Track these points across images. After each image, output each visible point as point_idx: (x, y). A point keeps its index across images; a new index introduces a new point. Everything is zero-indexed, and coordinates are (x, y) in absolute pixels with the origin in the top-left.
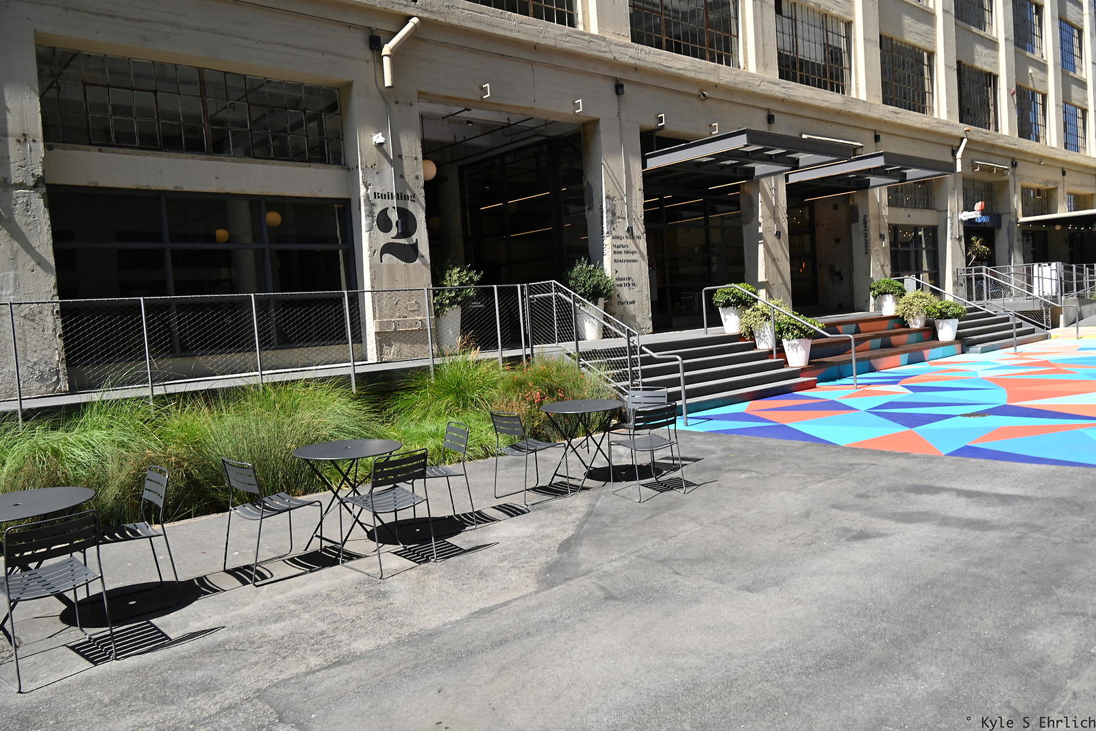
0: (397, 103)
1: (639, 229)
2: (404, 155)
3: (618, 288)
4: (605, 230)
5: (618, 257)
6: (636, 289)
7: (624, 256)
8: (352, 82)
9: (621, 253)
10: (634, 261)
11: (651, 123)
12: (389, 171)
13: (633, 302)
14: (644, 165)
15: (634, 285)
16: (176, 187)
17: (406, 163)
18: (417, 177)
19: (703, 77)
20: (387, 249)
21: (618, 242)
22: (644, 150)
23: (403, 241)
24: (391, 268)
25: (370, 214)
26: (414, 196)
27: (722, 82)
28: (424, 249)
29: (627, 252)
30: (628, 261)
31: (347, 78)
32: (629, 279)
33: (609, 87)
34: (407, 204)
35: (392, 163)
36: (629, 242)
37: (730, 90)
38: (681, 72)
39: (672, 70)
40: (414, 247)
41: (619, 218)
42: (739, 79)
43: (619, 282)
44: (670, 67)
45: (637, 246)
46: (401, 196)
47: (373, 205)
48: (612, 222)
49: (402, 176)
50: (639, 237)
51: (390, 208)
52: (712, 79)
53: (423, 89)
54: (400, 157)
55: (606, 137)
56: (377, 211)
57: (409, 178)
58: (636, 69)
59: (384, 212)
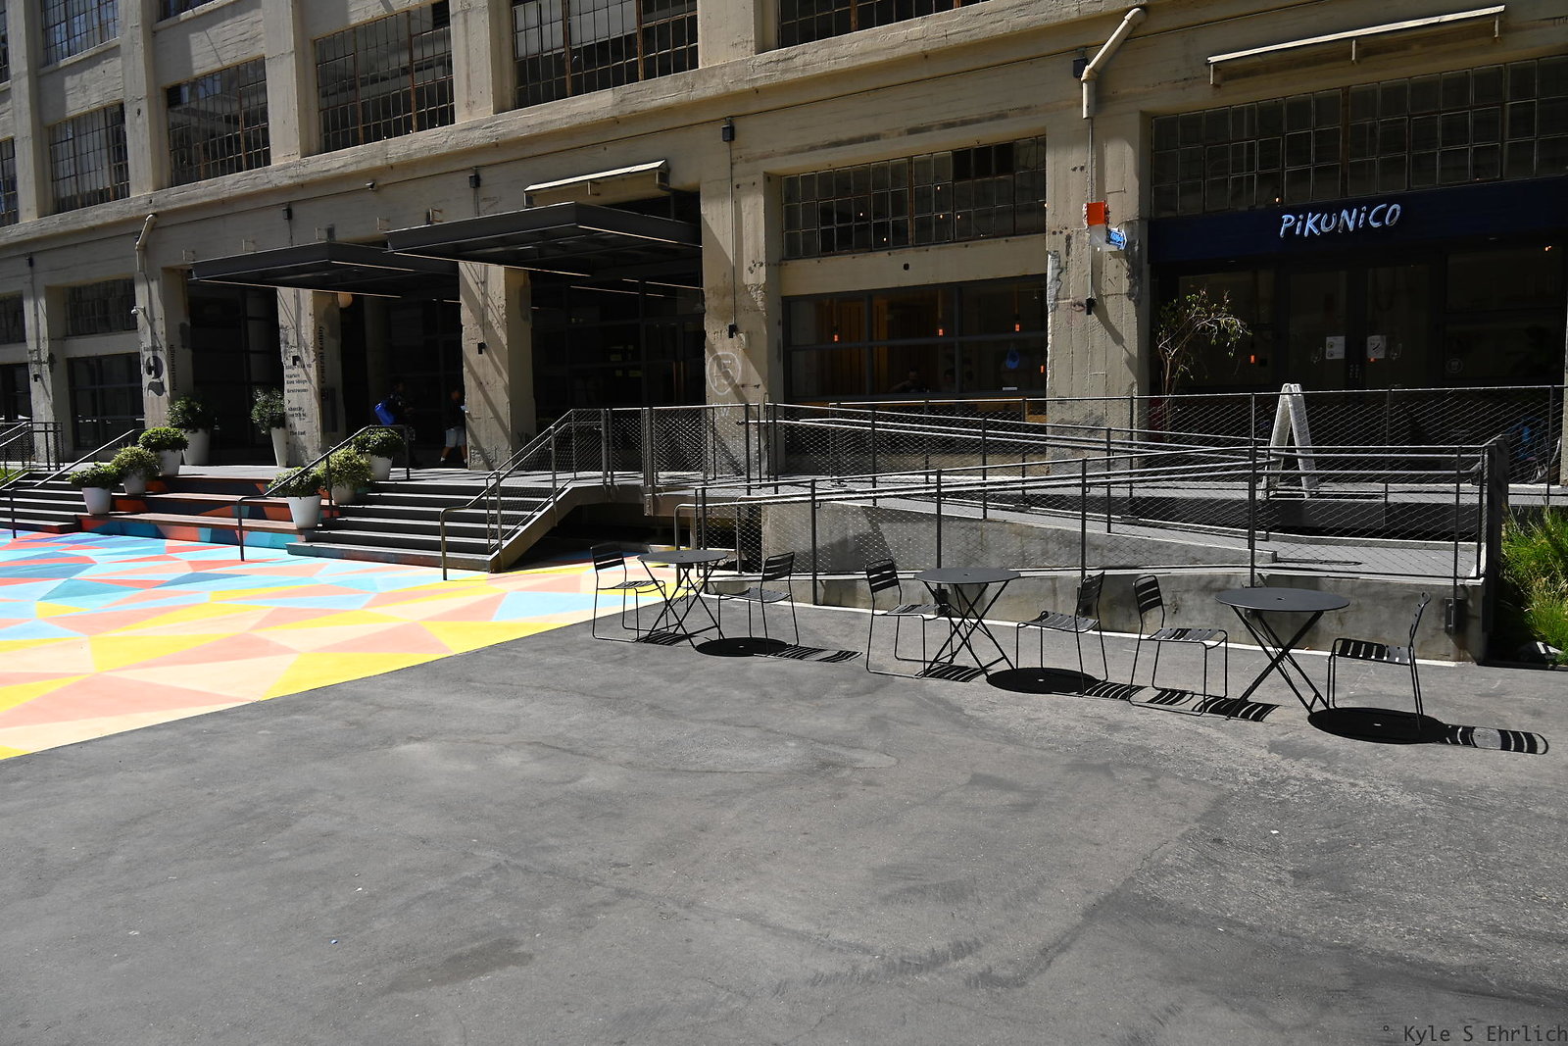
1: (310, 357)
3: (291, 418)
5: (291, 386)
6: (307, 420)
7: (295, 386)
8: (134, 272)
9: (293, 383)
10: (305, 390)
12: (149, 331)
13: (304, 433)
15: (304, 415)
18: (162, 333)
20: (151, 386)
21: (292, 372)
23: (157, 381)
24: (152, 399)
25: (143, 363)
26: (161, 346)
28: (167, 386)
29: (298, 382)
30: (299, 391)
31: (130, 271)
32: (300, 409)
33: (281, 214)
34: (157, 354)
35: (150, 324)
36: (300, 371)
38: (342, 169)
39: (332, 172)
40: (162, 384)
41: (291, 347)
43: (291, 413)
44: (329, 170)
45: (307, 374)
46: (154, 348)
47: (144, 356)
48: (286, 352)
49: (155, 334)
50: (309, 365)
51: (151, 358)
54: (154, 319)
56: (146, 360)
58: (302, 185)
59: (149, 360)
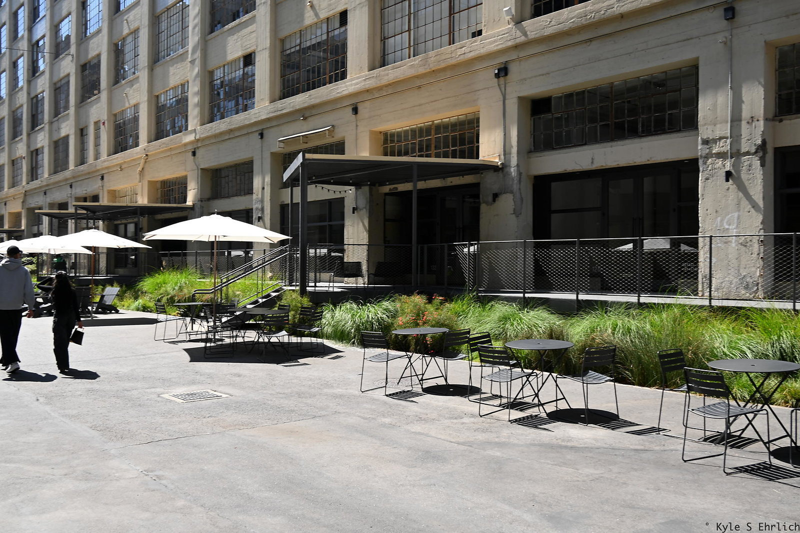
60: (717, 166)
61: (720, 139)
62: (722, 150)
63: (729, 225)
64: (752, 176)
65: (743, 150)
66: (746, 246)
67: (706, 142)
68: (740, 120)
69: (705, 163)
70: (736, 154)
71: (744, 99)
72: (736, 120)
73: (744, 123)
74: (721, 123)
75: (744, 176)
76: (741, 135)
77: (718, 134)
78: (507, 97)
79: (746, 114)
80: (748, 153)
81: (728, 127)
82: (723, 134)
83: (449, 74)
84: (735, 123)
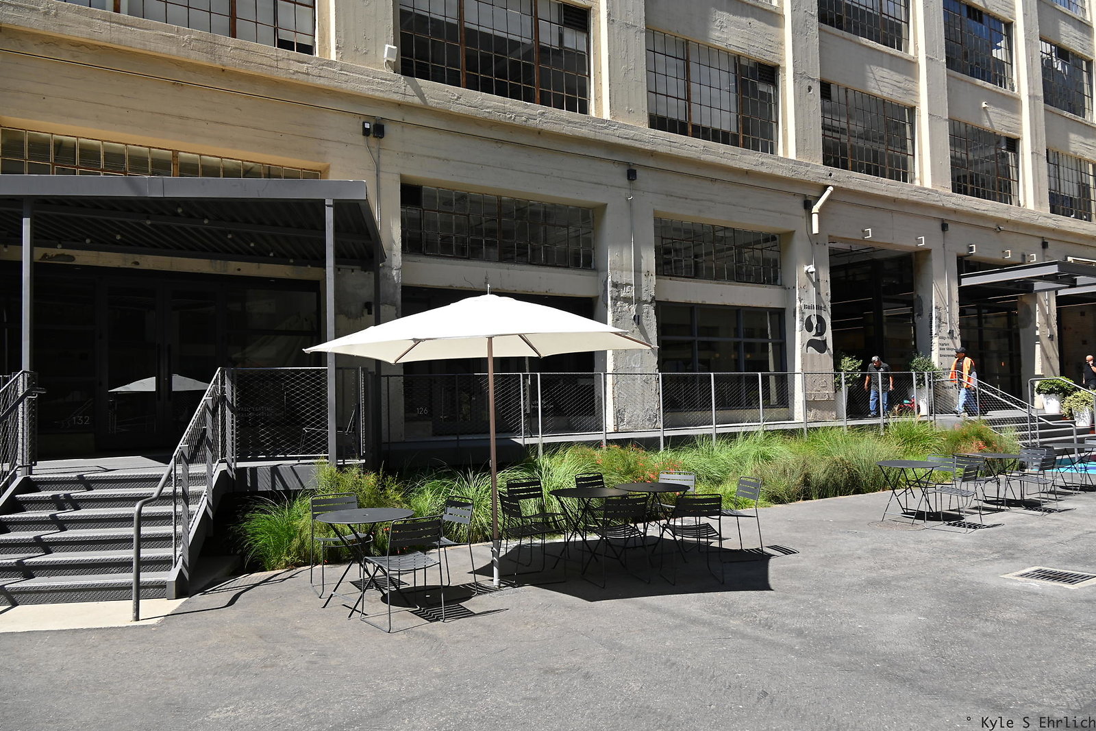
0: (817, 244)
1: (957, 332)
2: (821, 279)
4: (934, 332)
5: (943, 352)
7: (946, 352)
8: (794, 231)
9: (944, 349)
11: (964, 251)
12: (813, 290)
14: (959, 283)
16: (703, 301)
17: (821, 284)
18: (827, 295)
19: (999, 215)
20: (811, 343)
21: (943, 341)
22: (960, 272)
23: (818, 338)
24: (812, 355)
25: (802, 320)
26: (825, 307)
27: (1012, 219)
28: (830, 344)
29: (948, 349)
30: (949, 356)
31: (792, 229)
33: (938, 225)
34: (821, 313)
35: (814, 284)
36: (950, 341)
37: (1016, 224)
38: (985, 212)
39: (980, 211)
40: (825, 342)
41: (943, 323)
42: (1023, 215)
43: (941, 371)
44: (978, 209)
46: (819, 308)
47: (803, 313)
48: (939, 326)
49: (819, 294)
50: (956, 338)
51: (813, 316)
52: (1006, 216)
53: (830, 234)
54: (818, 280)
55: (936, 263)
56: (806, 317)
57: (823, 295)
58: (955, 211)
59: (809, 317)
60: (624, 309)
61: (627, 285)
62: (629, 295)
63: (635, 364)
64: (649, 322)
65: (644, 298)
66: (647, 383)
67: (615, 285)
68: (641, 272)
69: (615, 305)
70: (639, 301)
71: (642, 255)
72: (638, 271)
73: (643, 275)
74: (626, 271)
75: (644, 322)
76: (641, 285)
77: (624, 280)
78: (382, 169)
79: (644, 268)
80: (646, 302)
81: (631, 276)
82: (628, 281)
83: (262, 90)
84: (637, 273)
